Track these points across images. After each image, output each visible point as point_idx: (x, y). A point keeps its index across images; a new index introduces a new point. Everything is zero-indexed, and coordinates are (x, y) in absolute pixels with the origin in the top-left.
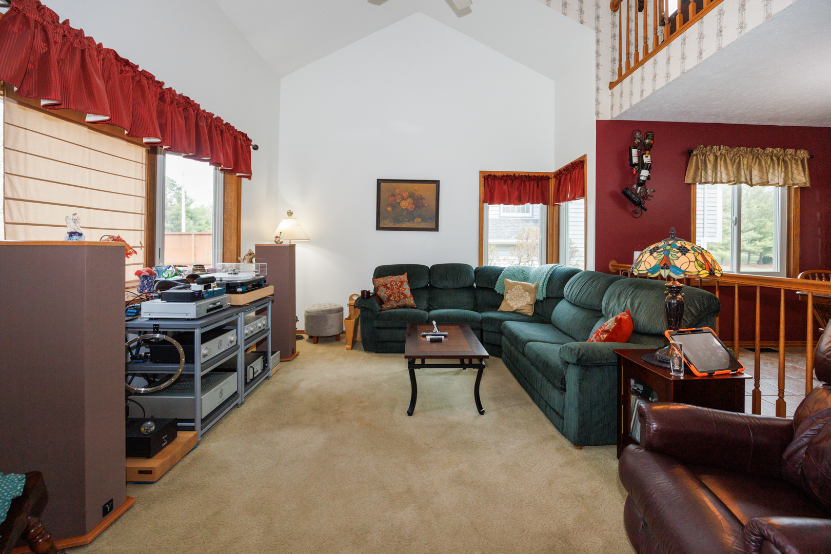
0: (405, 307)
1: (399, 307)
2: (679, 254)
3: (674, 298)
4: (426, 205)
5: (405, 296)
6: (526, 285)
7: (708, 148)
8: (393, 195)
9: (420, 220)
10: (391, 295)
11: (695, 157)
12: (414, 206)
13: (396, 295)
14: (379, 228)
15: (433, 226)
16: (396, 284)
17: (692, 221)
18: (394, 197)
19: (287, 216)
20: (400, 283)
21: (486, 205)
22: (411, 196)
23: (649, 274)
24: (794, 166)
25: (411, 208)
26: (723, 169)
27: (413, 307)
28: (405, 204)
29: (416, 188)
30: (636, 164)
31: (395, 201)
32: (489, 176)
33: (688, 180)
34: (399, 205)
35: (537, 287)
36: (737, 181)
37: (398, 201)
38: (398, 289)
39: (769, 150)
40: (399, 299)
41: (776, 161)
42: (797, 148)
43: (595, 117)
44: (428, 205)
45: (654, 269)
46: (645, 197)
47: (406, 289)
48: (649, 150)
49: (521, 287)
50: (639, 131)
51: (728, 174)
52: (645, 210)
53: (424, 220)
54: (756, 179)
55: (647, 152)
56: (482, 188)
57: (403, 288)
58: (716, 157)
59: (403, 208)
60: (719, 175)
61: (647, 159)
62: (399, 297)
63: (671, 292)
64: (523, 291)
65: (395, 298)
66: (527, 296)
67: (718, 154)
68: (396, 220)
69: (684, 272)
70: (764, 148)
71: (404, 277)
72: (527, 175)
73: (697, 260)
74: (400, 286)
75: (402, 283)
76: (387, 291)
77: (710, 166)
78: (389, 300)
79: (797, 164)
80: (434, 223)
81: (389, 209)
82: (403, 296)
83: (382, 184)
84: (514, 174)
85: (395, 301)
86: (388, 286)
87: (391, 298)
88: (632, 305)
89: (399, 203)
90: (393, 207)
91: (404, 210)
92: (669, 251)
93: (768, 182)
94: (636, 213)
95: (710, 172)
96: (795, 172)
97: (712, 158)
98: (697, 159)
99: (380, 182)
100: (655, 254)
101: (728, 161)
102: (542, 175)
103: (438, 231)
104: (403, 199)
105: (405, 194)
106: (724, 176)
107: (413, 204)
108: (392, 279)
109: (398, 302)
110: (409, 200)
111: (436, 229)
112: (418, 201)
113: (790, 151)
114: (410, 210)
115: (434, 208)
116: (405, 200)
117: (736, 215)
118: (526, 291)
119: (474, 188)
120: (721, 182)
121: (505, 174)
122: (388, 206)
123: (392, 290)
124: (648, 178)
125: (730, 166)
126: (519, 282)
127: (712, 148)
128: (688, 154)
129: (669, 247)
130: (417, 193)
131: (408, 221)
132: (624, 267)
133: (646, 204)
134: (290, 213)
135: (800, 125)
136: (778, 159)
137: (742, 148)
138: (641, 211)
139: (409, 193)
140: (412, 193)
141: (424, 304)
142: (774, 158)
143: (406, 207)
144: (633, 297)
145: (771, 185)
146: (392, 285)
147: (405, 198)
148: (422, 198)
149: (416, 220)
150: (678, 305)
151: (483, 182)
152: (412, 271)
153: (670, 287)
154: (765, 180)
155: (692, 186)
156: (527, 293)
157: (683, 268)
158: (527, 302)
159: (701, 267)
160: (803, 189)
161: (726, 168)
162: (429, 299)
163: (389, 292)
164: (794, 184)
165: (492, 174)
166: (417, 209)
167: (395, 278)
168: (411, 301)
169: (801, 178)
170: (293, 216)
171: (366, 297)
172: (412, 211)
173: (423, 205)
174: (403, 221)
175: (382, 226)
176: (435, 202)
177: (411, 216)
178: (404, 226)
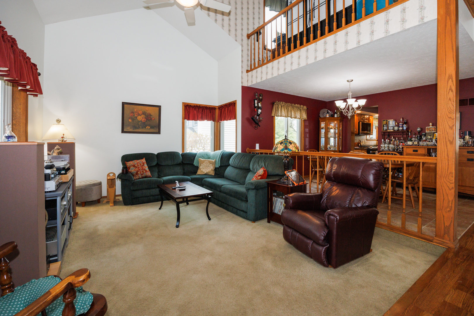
0: (146, 177)
1: (143, 178)
2: (290, 144)
3: (286, 160)
4: (153, 119)
5: (146, 171)
6: (210, 161)
7: (279, 102)
8: (133, 112)
9: (149, 127)
10: (138, 171)
11: (275, 106)
12: (145, 120)
13: (141, 171)
14: (123, 131)
15: (157, 131)
16: (140, 165)
17: (274, 131)
18: (134, 113)
19: (56, 123)
20: (142, 164)
21: (186, 120)
22: (144, 113)
23: (281, 152)
24: (303, 112)
25: (144, 120)
26: (283, 111)
27: (150, 177)
28: (140, 118)
29: (147, 109)
30: (256, 107)
31: (134, 116)
32: (188, 105)
33: (273, 115)
34: (136, 118)
35: (215, 161)
36: (287, 116)
37: (136, 116)
38: (142, 167)
39: (296, 105)
40: (143, 173)
41: (298, 109)
42: (304, 105)
43: (241, 84)
44: (154, 119)
45: (282, 150)
46: (260, 121)
47: (146, 167)
48: (261, 101)
49: (208, 162)
50: (257, 92)
51: (285, 113)
52: (259, 126)
53: (152, 127)
54: (293, 116)
55: (261, 102)
56: (184, 112)
57: (145, 167)
58: (281, 106)
59: (139, 120)
60: (282, 113)
61: (260, 105)
62: (143, 172)
63: (285, 158)
64: (209, 164)
65: (140, 172)
66: (211, 166)
67: (282, 105)
68: (135, 127)
69: (292, 150)
70: (295, 104)
71: (144, 160)
72: (206, 106)
73: (295, 146)
74: (143, 166)
75: (144, 163)
76: (135, 169)
77: (280, 110)
78: (137, 173)
79: (304, 111)
80: (158, 129)
81: (130, 120)
82: (145, 171)
84: (200, 105)
85: (141, 174)
86: (136, 166)
87: (138, 173)
88: (265, 165)
89: (136, 117)
90: (133, 120)
91: (139, 121)
92: (286, 143)
93: (296, 117)
94: (256, 127)
95: (280, 112)
96: (303, 114)
97: (280, 106)
98: (276, 106)
99: (124, 104)
100: (282, 144)
101: (285, 108)
102: (213, 107)
103: (160, 134)
104: (139, 115)
105: (140, 112)
106: (284, 114)
107: (145, 118)
108: (137, 162)
109: (142, 175)
110: (143, 116)
111: (159, 132)
112: (148, 117)
113: (302, 106)
114: (143, 121)
115: (158, 121)
117: (286, 129)
118: (210, 164)
119: (179, 111)
120: (283, 116)
121: (195, 105)
122: (129, 118)
123: (139, 168)
124: (261, 113)
125: (285, 110)
126: (206, 160)
127: (280, 102)
128: (273, 104)
129: (286, 142)
130: (148, 112)
131: (142, 128)
132: (252, 150)
133: (260, 124)
134: (59, 121)
135: (304, 97)
136: (299, 109)
137: (289, 104)
138: (258, 126)
139: (142, 112)
140: (145, 112)
141: (156, 174)
142: (298, 108)
143: (140, 120)
144: (265, 162)
145: (297, 118)
146: (138, 165)
147: (140, 114)
148: (150, 115)
149: (147, 128)
150: (288, 163)
151: (184, 108)
152: (148, 157)
153: (285, 156)
154: (295, 116)
155: (274, 117)
156: (211, 165)
157: (291, 149)
158: (211, 169)
159: (296, 148)
160: (305, 120)
161: (284, 111)
162: (159, 172)
163: (137, 169)
164: (303, 118)
165: (189, 105)
166: (147, 121)
167: (139, 161)
168: (149, 174)
169: (305, 116)
170: (61, 123)
171: (125, 173)
172: (144, 122)
173: (151, 119)
174: (139, 128)
175: (125, 130)
176: (158, 117)
177: (144, 125)
178: (140, 131)
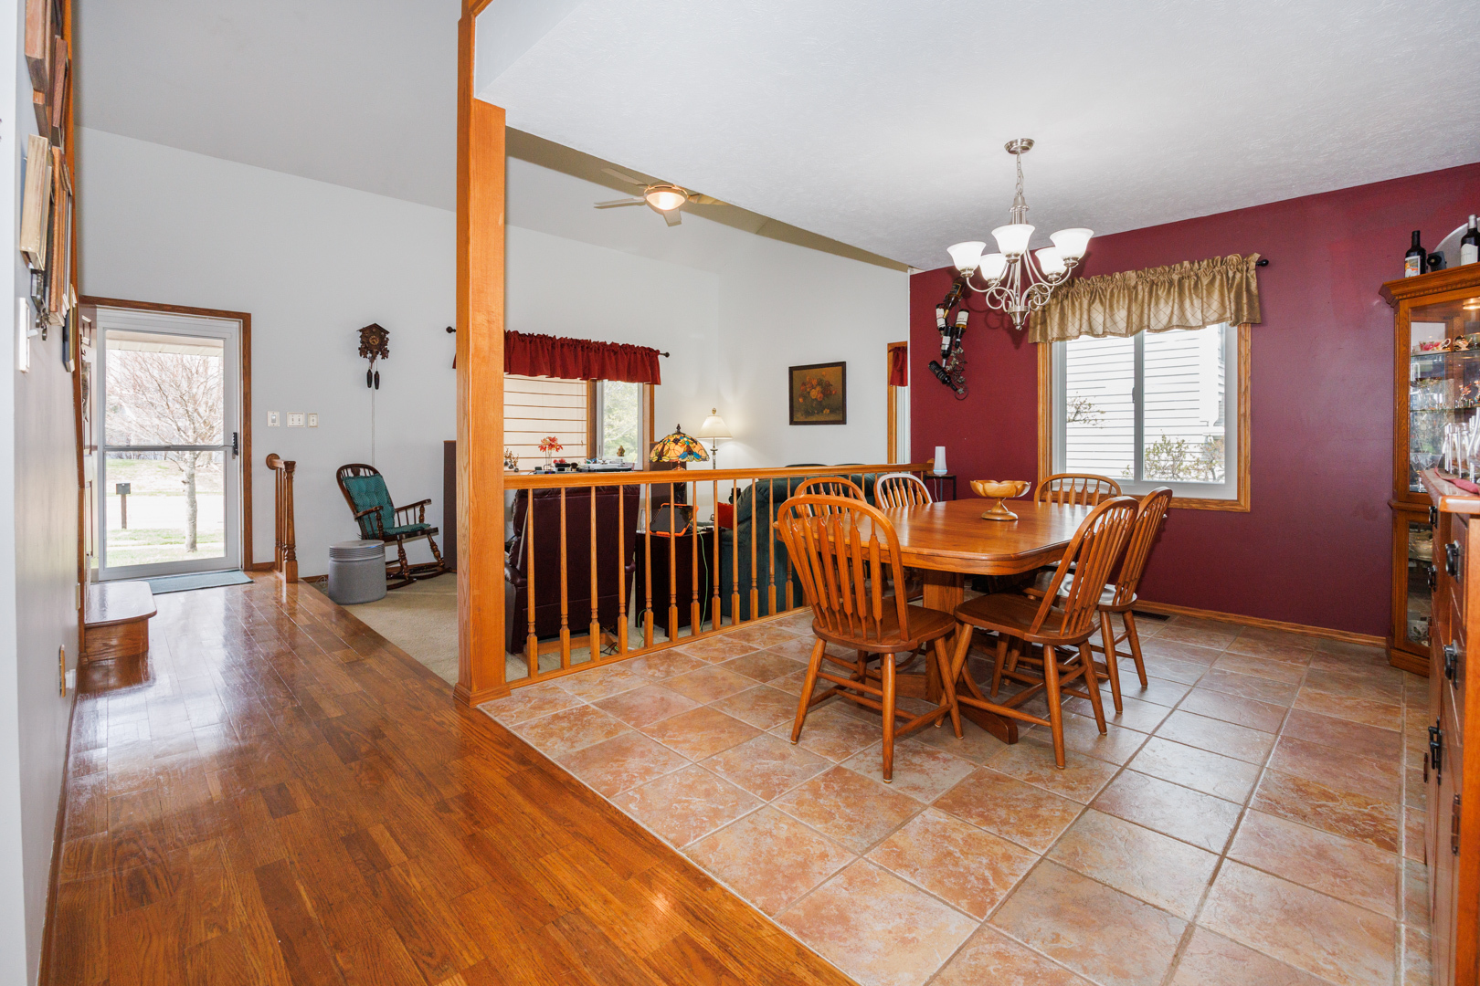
4: (834, 392)
8: (804, 384)
9: (828, 411)
12: (822, 395)
14: (792, 422)
15: (841, 417)
18: (806, 386)
19: (712, 414)
21: (894, 389)
22: (820, 383)
25: (820, 398)
28: (814, 393)
29: (824, 373)
31: (806, 390)
32: (896, 348)
34: (809, 395)
37: (809, 390)
44: (836, 393)
53: (832, 411)
56: (890, 365)
59: (813, 397)
68: (808, 413)
80: (842, 414)
81: (801, 400)
83: (795, 372)
89: (809, 393)
90: (806, 398)
91: (814, 400)
99: (792, 370)
103: (843, 421)
104: (813, 387)
105: (814, 382)
107: (822, 392)
110: (818, 388)
112: (826, 388)
114: (818, 400)
115: (842, 397)
116: (815, 388)
119: (882, 366)
122: (800, 396)
130: (825, 379)
131: (818, 413)
134: (714, 411)
139: (818, 380)
140: (821, 380)
143: (815, 397)
147: (815, 386)
148: (830, 385)
149: (824, 412)
151: (892, 358)
165: (901, 346)
166: (825, 398)
172: (821, 402)
173: (831, 394)
174: (813, 414)
175: (795, 420)
176: (841, 388)
177: (820, 407)
178: (814, 419)
